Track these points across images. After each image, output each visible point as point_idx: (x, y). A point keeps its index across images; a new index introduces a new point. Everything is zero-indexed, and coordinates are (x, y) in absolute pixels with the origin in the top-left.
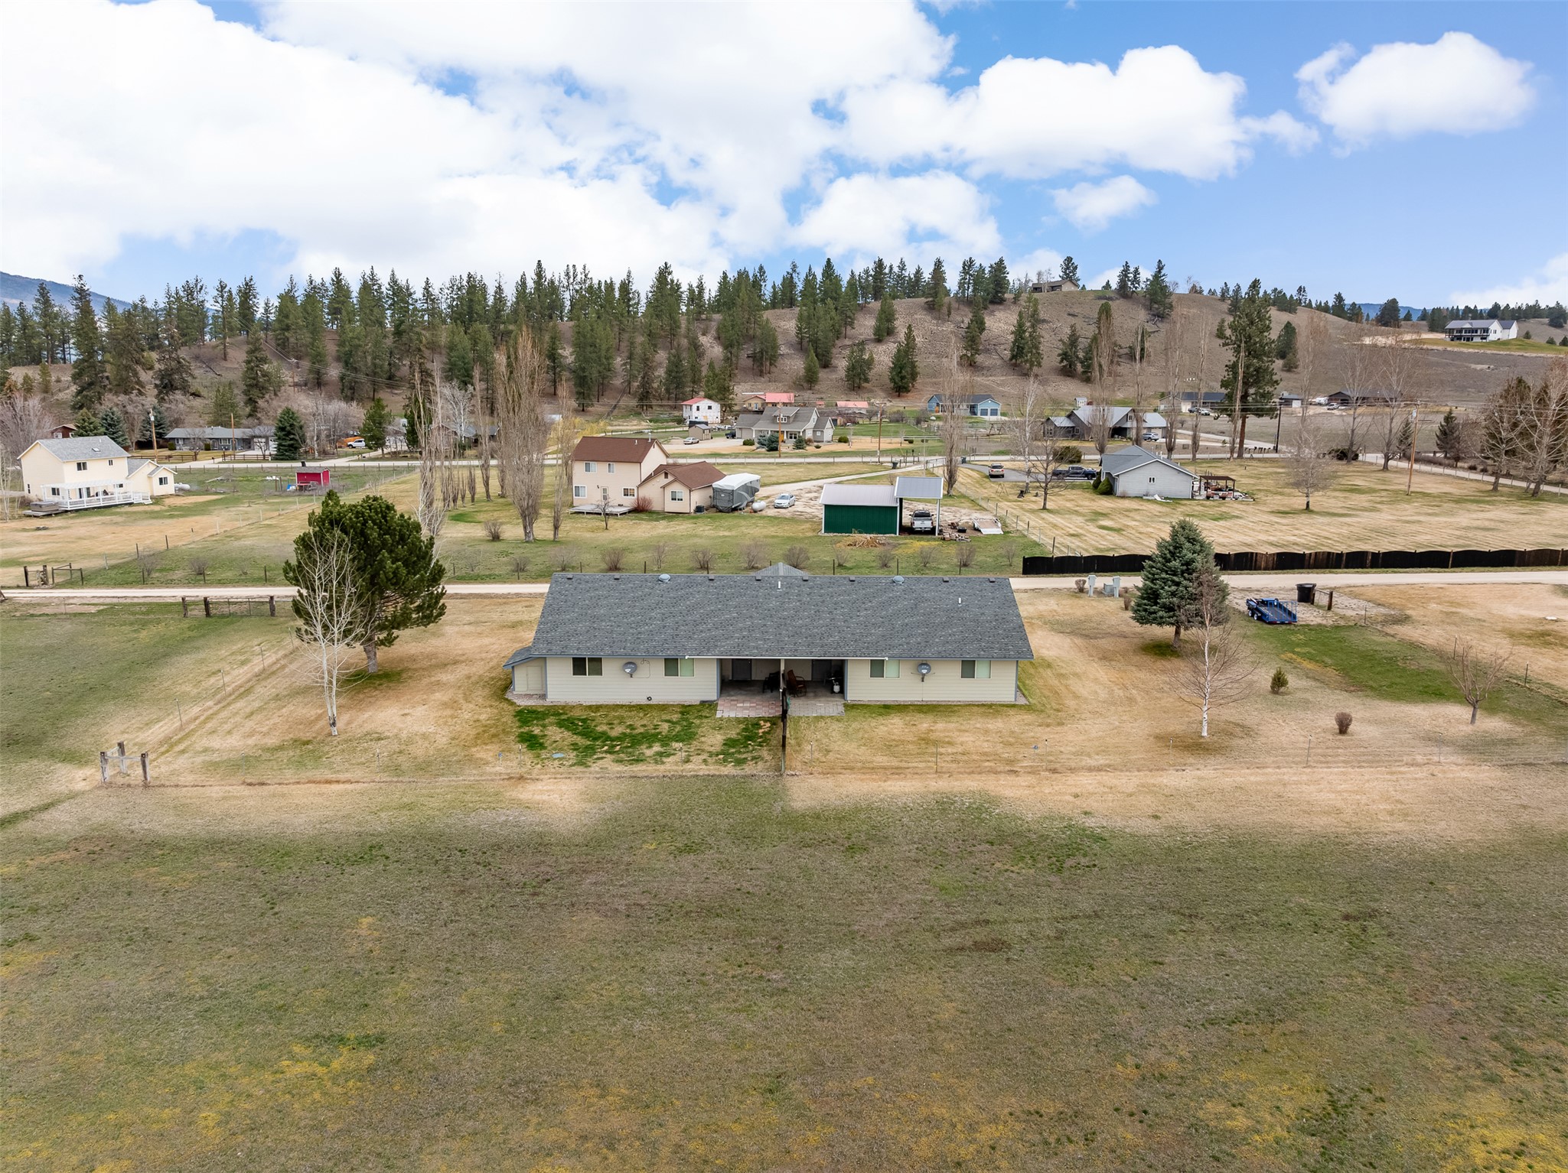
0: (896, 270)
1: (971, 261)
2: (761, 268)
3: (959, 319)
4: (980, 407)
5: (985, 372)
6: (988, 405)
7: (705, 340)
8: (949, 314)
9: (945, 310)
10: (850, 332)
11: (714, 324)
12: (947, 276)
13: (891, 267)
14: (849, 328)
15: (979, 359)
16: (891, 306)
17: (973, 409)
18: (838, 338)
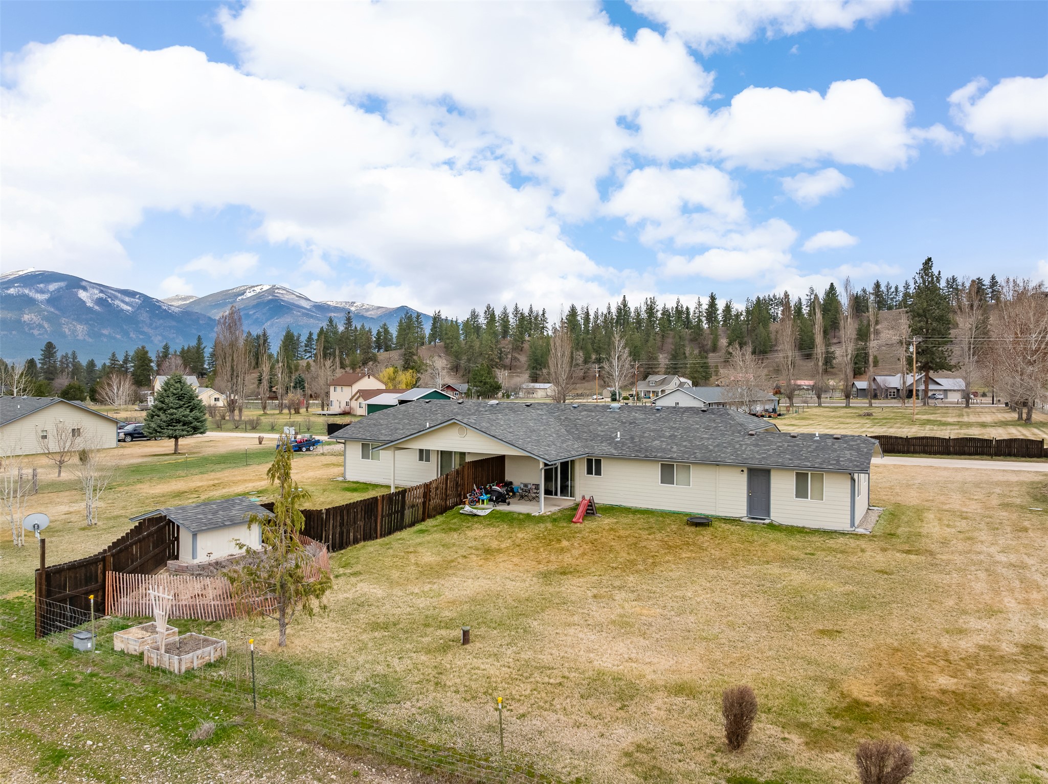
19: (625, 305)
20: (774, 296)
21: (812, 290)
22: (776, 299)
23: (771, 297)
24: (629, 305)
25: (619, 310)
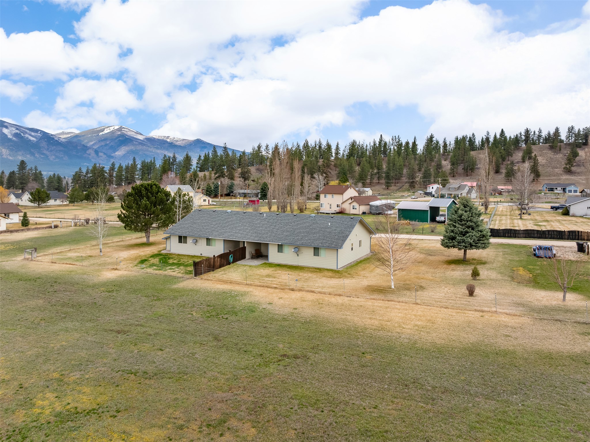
0: (537, 133)
1: (573, 127)
2: (473, 134)
3: (566, 152)
4: (567, 189)
5: (576, 175)
6: (572, 188)
7: (444, 163)
8: (560, 150)
9: (558, 148)
10: (510, 158)
11: (450, 156)
12: (561, 134)
13: (534, 132)
14: (510, 157)
15: (573, 169)
16: (531, 147)
17: (564, 190)
18: (504, 161)
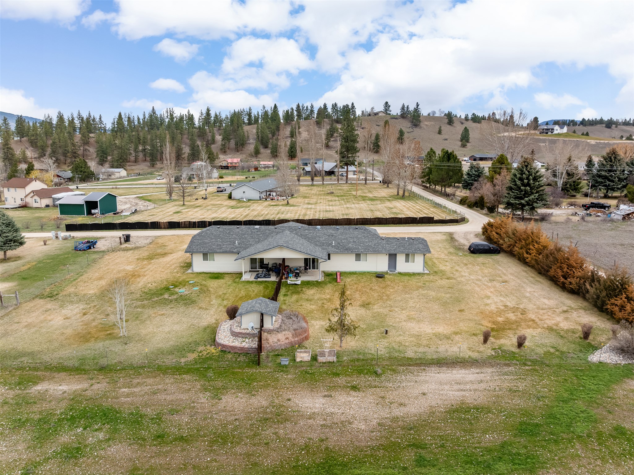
5: (332, 149)
9: (322, 124)
14: (279, 132)
15: (331, 144)
19: (154, 113)
20: (243, 110)
21: (264, 107)
22: (244, 112)
23: (242, 110)
24: (157, 113)
25: (151, 116)
